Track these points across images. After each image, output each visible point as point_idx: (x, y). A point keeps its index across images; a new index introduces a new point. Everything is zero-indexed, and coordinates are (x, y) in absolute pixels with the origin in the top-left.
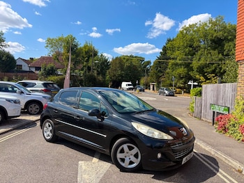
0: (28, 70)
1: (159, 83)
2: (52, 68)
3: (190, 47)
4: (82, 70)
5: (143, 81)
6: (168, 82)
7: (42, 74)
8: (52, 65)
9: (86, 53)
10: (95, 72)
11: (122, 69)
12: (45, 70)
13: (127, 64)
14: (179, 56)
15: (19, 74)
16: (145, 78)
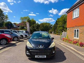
0: (15, 27)
1: (55, 32)
2: (23, 27)
3: (64, 21)
4: (32, 27)
5: (50, 31)
6: (58, 31)
7: (20, 28)
8: (23, 26)
9: (33, 22)
10: (36, 28)
11: (43, 27)
12: (21, 27)
13: (45, 25)
14: (61, 24)
15: (14, 28)
16: (51, 30)
